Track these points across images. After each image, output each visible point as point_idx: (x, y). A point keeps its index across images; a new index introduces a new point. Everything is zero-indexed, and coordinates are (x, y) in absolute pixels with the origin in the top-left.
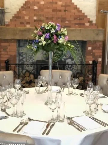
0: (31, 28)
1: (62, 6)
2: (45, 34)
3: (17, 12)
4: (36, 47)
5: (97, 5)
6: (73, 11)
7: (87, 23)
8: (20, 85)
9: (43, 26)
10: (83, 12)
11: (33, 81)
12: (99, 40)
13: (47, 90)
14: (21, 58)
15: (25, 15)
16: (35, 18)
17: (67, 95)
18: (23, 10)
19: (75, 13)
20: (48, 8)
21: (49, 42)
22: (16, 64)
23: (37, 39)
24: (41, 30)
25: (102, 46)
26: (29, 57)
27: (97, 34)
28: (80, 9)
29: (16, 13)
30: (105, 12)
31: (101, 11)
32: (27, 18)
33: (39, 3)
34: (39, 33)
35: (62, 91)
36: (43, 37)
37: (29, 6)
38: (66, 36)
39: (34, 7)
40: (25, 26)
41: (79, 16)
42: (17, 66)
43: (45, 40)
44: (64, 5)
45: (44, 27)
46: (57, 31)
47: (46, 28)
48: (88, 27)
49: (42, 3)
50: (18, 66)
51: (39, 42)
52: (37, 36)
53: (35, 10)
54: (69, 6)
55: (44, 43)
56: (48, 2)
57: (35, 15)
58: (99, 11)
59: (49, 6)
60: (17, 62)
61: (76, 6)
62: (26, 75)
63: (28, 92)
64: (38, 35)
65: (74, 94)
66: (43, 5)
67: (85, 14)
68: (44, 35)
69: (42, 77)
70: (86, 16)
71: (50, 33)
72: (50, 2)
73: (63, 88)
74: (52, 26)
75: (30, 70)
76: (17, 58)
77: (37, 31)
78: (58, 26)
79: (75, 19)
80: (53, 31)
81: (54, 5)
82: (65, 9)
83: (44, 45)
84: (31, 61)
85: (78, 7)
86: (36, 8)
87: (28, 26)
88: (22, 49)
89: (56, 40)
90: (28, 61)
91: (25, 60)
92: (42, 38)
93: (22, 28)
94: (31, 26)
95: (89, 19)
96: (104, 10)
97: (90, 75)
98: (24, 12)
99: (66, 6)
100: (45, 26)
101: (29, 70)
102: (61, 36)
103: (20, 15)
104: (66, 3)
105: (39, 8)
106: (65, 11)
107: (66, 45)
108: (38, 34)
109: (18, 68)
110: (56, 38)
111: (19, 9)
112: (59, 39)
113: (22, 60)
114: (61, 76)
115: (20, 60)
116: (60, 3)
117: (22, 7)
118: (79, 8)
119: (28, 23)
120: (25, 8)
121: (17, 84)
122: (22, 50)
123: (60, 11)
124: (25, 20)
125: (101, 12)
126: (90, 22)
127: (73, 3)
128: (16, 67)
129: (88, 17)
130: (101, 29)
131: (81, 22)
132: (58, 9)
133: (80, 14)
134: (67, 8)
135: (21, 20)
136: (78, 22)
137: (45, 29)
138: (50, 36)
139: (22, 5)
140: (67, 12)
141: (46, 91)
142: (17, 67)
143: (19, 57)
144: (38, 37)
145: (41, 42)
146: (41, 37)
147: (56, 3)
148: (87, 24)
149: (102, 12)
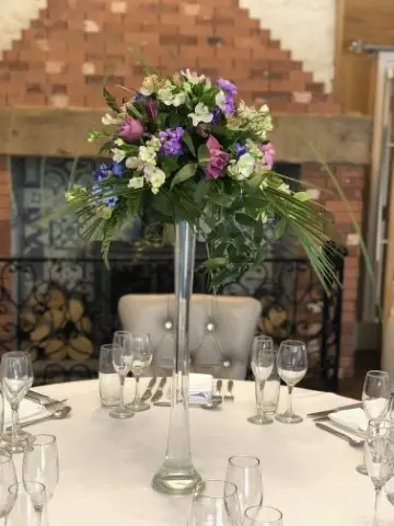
0: (72, 108)
1: (199, 21)
2: (161, 133)
3: (15, 43)
4: (111, 201)
5: (337, 21)
6: (246, 43)
7: (300, 91)
8: (26, 377)
9: (146, 92)
10: (284, 46)
11: (78, 326)
12: (350, 160)
13: (154, 391)
14: (29, 231)
15: (48, 56)
16: (89, 69)
17: (251, 420)
18: (38, 37)
19: (251, 51)
20: (142, 29)
21: (186, 172)
22: (10, 261)
23: (118, 156)
24: (137, 113)
25: (360, 184)
26: (65, 226)
27: (343, 138)
28: (274, 36)
29: (9, 47)
30: (371, 51)
31: (355, 44)
32: (53, 67)
33: (104, 7)
34: (127, 127)
35: (226, 397)
36: (151, 150)
37: (63, 18)
38: (266, 143)
39: (84, 26)
40: (46, 101)
41: (270, 63)
42: (13, 267)
43: (159, 165)
44: (206, 17)
45: (154, 96)
46: (220, 118)
47: (167, 103)
48: (305, 108)
49: (119, 7)
50: (19, 268)
51: (130, 173)
52: (120, 142)
53: (86, 36)
54: (231, 22)
55: (157, 179)
56: (142, 6)
57: (88, 58)
58: (344, 45)
59: (145, 23)
60: (14, 251)
61: (257, 22)
62: (50, 304)
63: (66, 412)
64: (121, 137)
65: (286, 415)
66: (123, 16)
67: (295, 57)
68: (155, 139)
69: (134, 337)
70: (299, 65)
71: (184, 128)
72: (152, 7)
73: (225, 382)
74: (197, 91)
75: (68, 282)
76: (14, 234)
77: (114, 117)
78: (227, 91)
79: (254, 74)
80: (202, 116)
81: (167, 19)
82: (211, 35)
83: (155, 191)
84: (70, 244)
85: (264, 26)
86: (91, 27)
87: (60, 102)
88: (34, 194)
89: (219, 163)
90: (58, 242)
91: (44, 239)
92: (147, 154)
93: (35, 108)
94: (71, 102)
95: (310, 75)
96: (365, 43)
97: (315, 302)
98: (43, 45)
99: (216, 21)
100: (160, 91)
101: (62, 281)
102: (242, 143)
103: (24, 57)
104: (215, 9)
105: (105, 27)
106: (213, 41)
107: (271, 191)
108: (122, 133)
109: (15, 275)
110: (219, 152)
111: (24, 32)
112: (237, 157)
113: (33, 238)
114: (211, 320)
115: (24, 242)
116: (192, 10)
117: (35, 24)
118: (268, 32)
119: (60, 89)
120: (48, 29)
121: (11, 376)
122: (33, 201)
123: (193, 41)
124: (48, 75)
125: (355, 48)
126: (316, 88)
127: (245, 12)
128: (6, 271)
129: (306, 68)
130: (358, 115)
131: (277, 86)
132: (185, 31)
133: (271, 55)
134: (222, 32)
135: (32, 77)
136: (265, 89)
137: (162, 103)
138: (189, 141)
139: (35, 16)
140: (219, 45)
141: (148, 402)
142: (11, 271)
143: (23, 230)
144: (120, 148)
145: (142, 174)
146: (142, 148)
147: (176, 9)
148: (303, 97)
149: (359, 51)
